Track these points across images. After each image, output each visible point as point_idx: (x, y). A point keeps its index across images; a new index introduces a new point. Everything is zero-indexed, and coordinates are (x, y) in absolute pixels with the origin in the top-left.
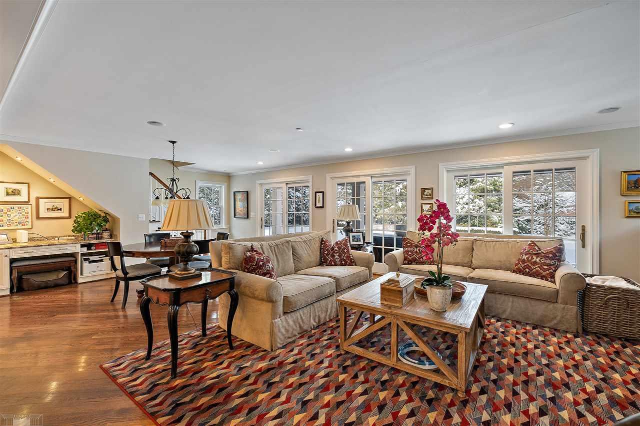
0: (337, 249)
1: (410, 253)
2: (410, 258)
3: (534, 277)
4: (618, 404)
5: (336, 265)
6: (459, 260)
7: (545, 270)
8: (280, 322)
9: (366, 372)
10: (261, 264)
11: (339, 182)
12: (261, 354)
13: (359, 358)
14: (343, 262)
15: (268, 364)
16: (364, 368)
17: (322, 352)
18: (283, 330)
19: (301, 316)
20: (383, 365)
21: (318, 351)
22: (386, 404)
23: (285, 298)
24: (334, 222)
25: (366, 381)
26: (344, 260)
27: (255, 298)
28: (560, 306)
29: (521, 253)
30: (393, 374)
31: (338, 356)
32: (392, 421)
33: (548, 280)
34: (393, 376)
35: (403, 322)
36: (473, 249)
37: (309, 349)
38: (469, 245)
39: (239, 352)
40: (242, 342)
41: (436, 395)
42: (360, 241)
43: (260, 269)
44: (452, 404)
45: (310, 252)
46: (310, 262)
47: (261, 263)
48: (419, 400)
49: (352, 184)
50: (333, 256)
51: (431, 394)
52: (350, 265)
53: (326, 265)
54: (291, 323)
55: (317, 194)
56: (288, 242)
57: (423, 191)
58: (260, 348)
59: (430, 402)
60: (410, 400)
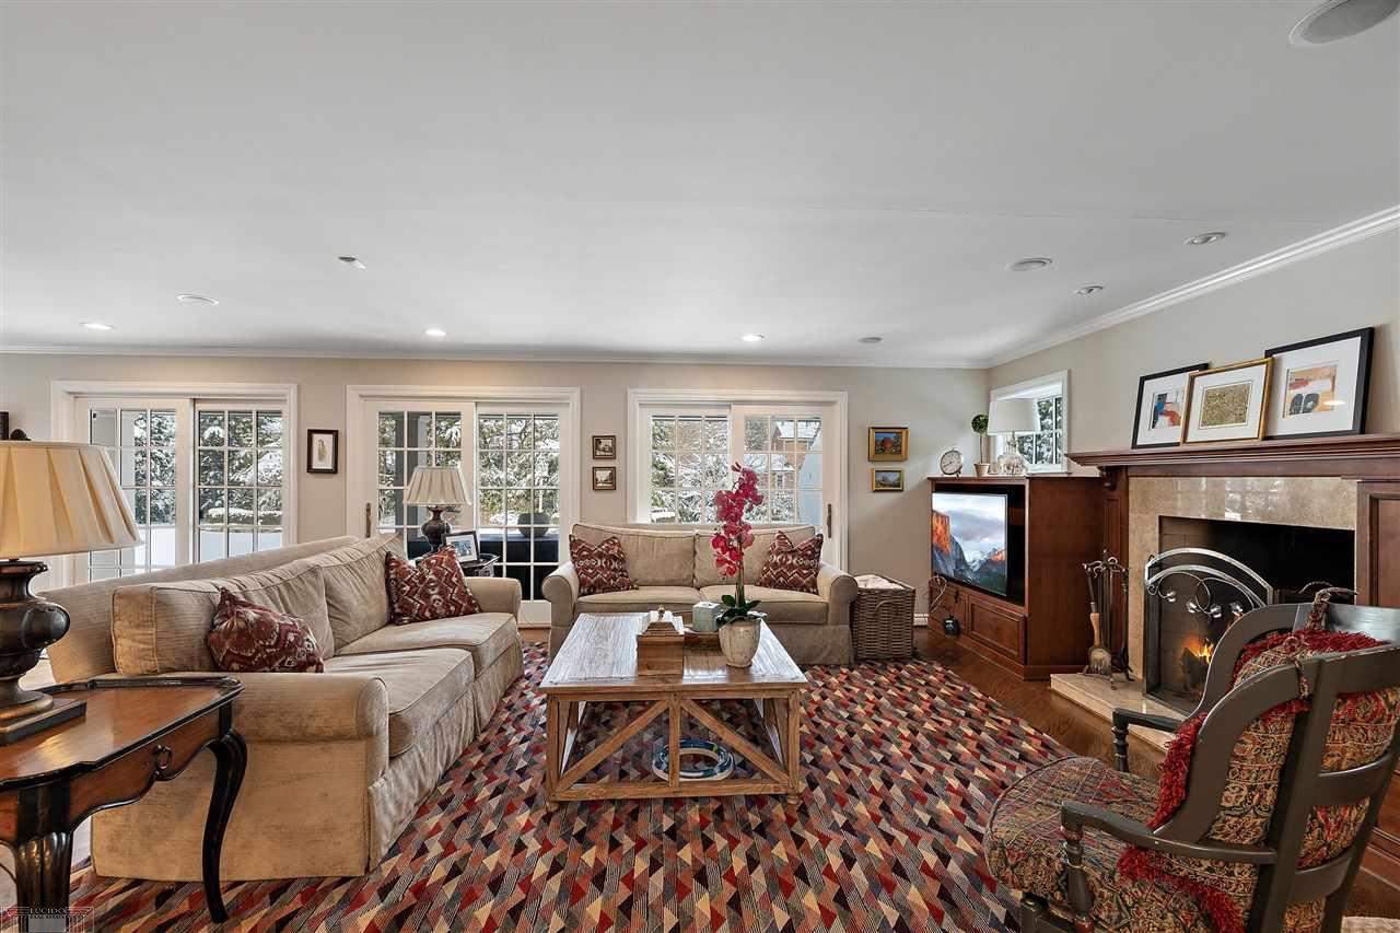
0: (433, 577)
1: (590, 571)
2: (592, 581)
3: (791, 589)
4: (939, 741)
5: (435, 617)
6: (673, 575)
7: (805, 576)
8: (385, 787)
9: (627, 827)
10: (292, 639)
11: (383, 410)
12: (338, 894)
13: (592, 806)
14: (452, 608)
15: (385, 909)
16: (617, 824)
17: (503, 827)
18: (391, 807)
19: (420, 756)
20: (647, 802)
21: (491, 827)
22: (704, 867)
23: (395, 718)
24: (368, 510)
25: (640, 844)
26: (455, 603)
27: (305, 738)
28: (830, 628)
29: (770, 553)
30: (676, 810)
31: (547, 818)
32: (734, 889)
33: (809, 591)
34: (678, 814)
35: (692, 703)
36: (695, 552)
37: (466, 829)
38: (689, 547)
39: (257, 918)
40: (241, 888)
41: (761, 816)
42: (470, 554)
43: (288, 655)
44: (790, 821)
45: (366, 593)
46: (369, 618)
47: (291, 637)
48: (746, 836)
49: (398, 417)
50: (427, 596)
51: (754, 819)
52: (468, 613)
53: (410, 622)
54: (405, 781)
55: (316, 437)
56: (313, 571)
57: (597, 440)
58: (325, 878)
59: (761, 830)
60: (733, 842)
